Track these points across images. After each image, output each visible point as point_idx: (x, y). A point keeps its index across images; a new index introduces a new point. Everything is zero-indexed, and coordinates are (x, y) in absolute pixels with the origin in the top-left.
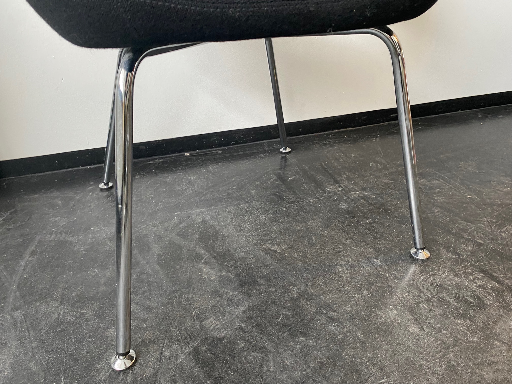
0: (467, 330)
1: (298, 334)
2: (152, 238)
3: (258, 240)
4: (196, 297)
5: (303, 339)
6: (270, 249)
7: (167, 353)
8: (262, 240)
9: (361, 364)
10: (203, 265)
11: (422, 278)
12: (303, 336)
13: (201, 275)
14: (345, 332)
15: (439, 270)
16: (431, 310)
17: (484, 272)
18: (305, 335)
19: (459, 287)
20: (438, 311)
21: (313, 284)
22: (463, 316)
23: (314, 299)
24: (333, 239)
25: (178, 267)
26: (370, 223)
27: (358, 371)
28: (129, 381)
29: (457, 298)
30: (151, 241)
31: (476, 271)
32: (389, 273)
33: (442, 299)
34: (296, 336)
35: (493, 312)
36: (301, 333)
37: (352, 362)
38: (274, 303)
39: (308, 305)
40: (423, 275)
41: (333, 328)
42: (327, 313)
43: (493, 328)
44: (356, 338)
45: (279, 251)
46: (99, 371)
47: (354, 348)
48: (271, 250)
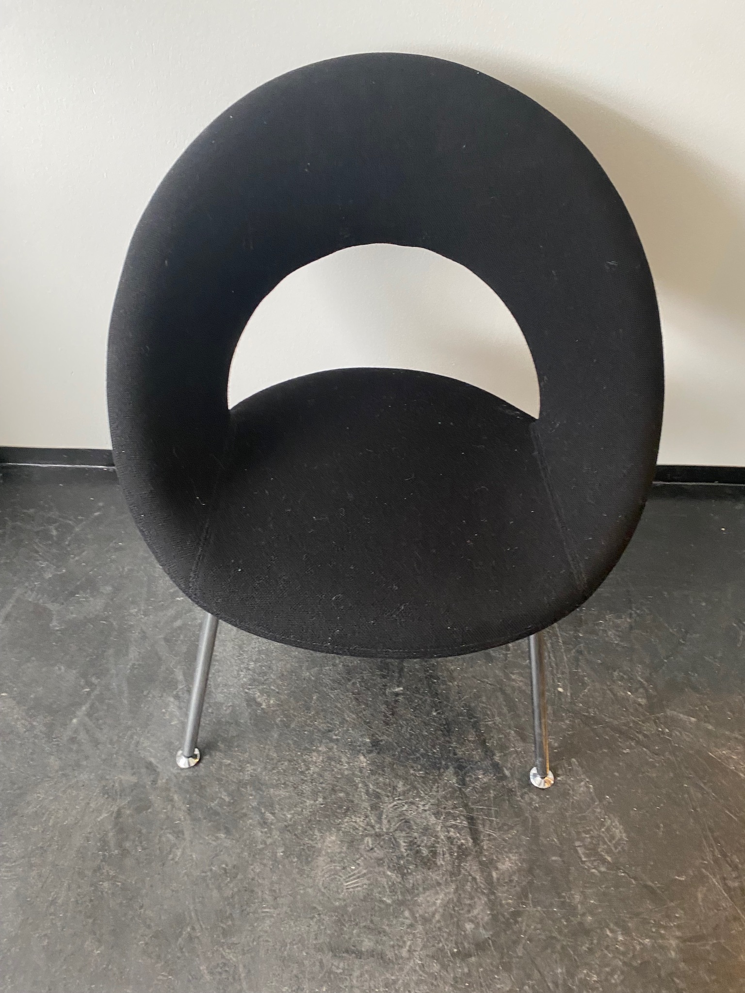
0: (389, 887)
1: (222, 828)
2: (136, 634)
3: (250, 679)
4: (146, 743)
5: (223, 836)
6: (254, 699)
7: (93, 805)
8: (254, 680)
9: (260, 885)
10: (172, 699)
11: (395, 803)
12: (225, 833)
13: (164, 713)
14: (268, 843)
15: (422, 799)
16: (372, 849)
17: (471, 820)
18: (228, 831)
19: (426, 830)
20: (379, 853)
21: (273, 769)
22: (400, 870)
23: (261, 791)
24: (336, 707)
25: (145, 693)
26: (397, 694)
27: (252, 891)
28: (50, 824)
29: (411, 844)
30: (132, 639)
31: (464, 816)
32: (364, 782)
33: (395, 839)
34: (219, 830)
35: (434, 876)
36: (226, 828)
37: (253, 879)
38: (219, 780)
39: (251, 795)
40: (399, 800)
41: (260, 834)
42: (265, 813)
43: (418, 895)
44: (274, 854)
45: (264, 706)
46: (28, 803)
47: (265, 865)
48: (256, 702)
